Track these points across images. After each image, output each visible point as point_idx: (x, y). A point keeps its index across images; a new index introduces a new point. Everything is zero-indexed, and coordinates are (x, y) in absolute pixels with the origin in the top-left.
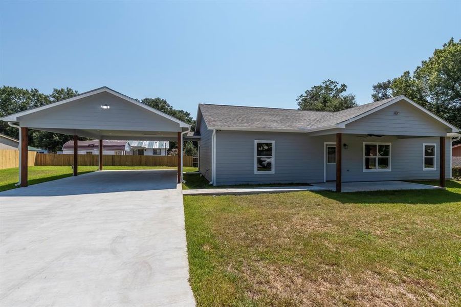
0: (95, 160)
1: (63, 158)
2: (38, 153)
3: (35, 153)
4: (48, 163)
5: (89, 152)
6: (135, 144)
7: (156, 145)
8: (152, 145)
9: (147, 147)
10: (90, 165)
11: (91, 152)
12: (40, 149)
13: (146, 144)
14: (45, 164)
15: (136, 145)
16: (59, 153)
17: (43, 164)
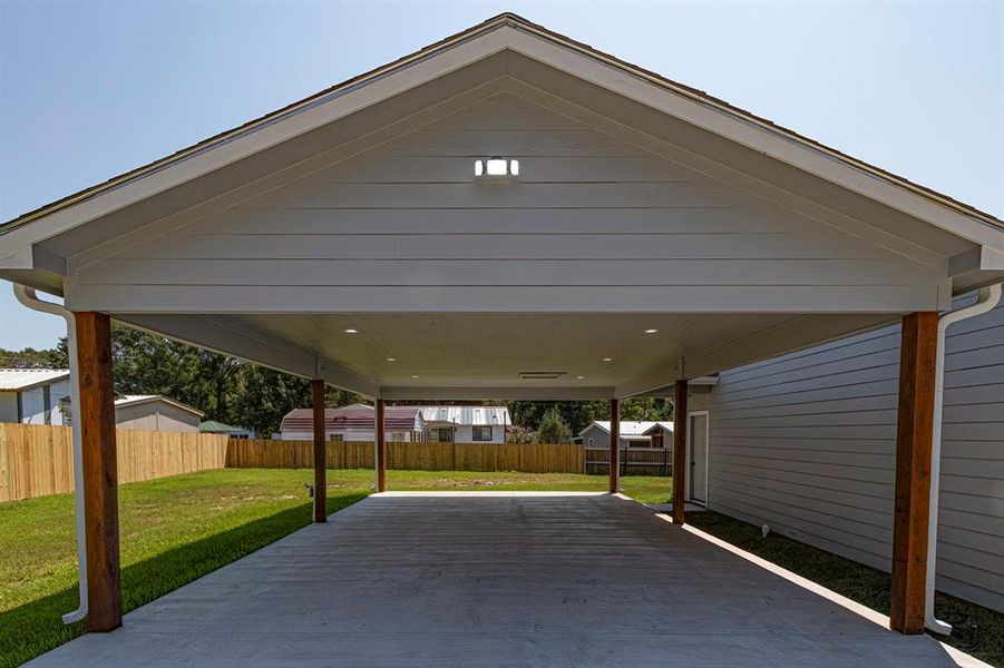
0: (349, 454)
1: (282, 450)
2: (232, 437)
3: (226, 438)
4: (253, 460)
5: (336, 436)
6: (431, 414)
7: (480, 416)
8: (470, 416)
9: (458, 421)
10: (340, 468)
11: (341, 436)
12: (238, 430)
13: (454, 414)
14: (246, 465)
15: (433, 418)
16: (275, 436)
17: (244, 462)
